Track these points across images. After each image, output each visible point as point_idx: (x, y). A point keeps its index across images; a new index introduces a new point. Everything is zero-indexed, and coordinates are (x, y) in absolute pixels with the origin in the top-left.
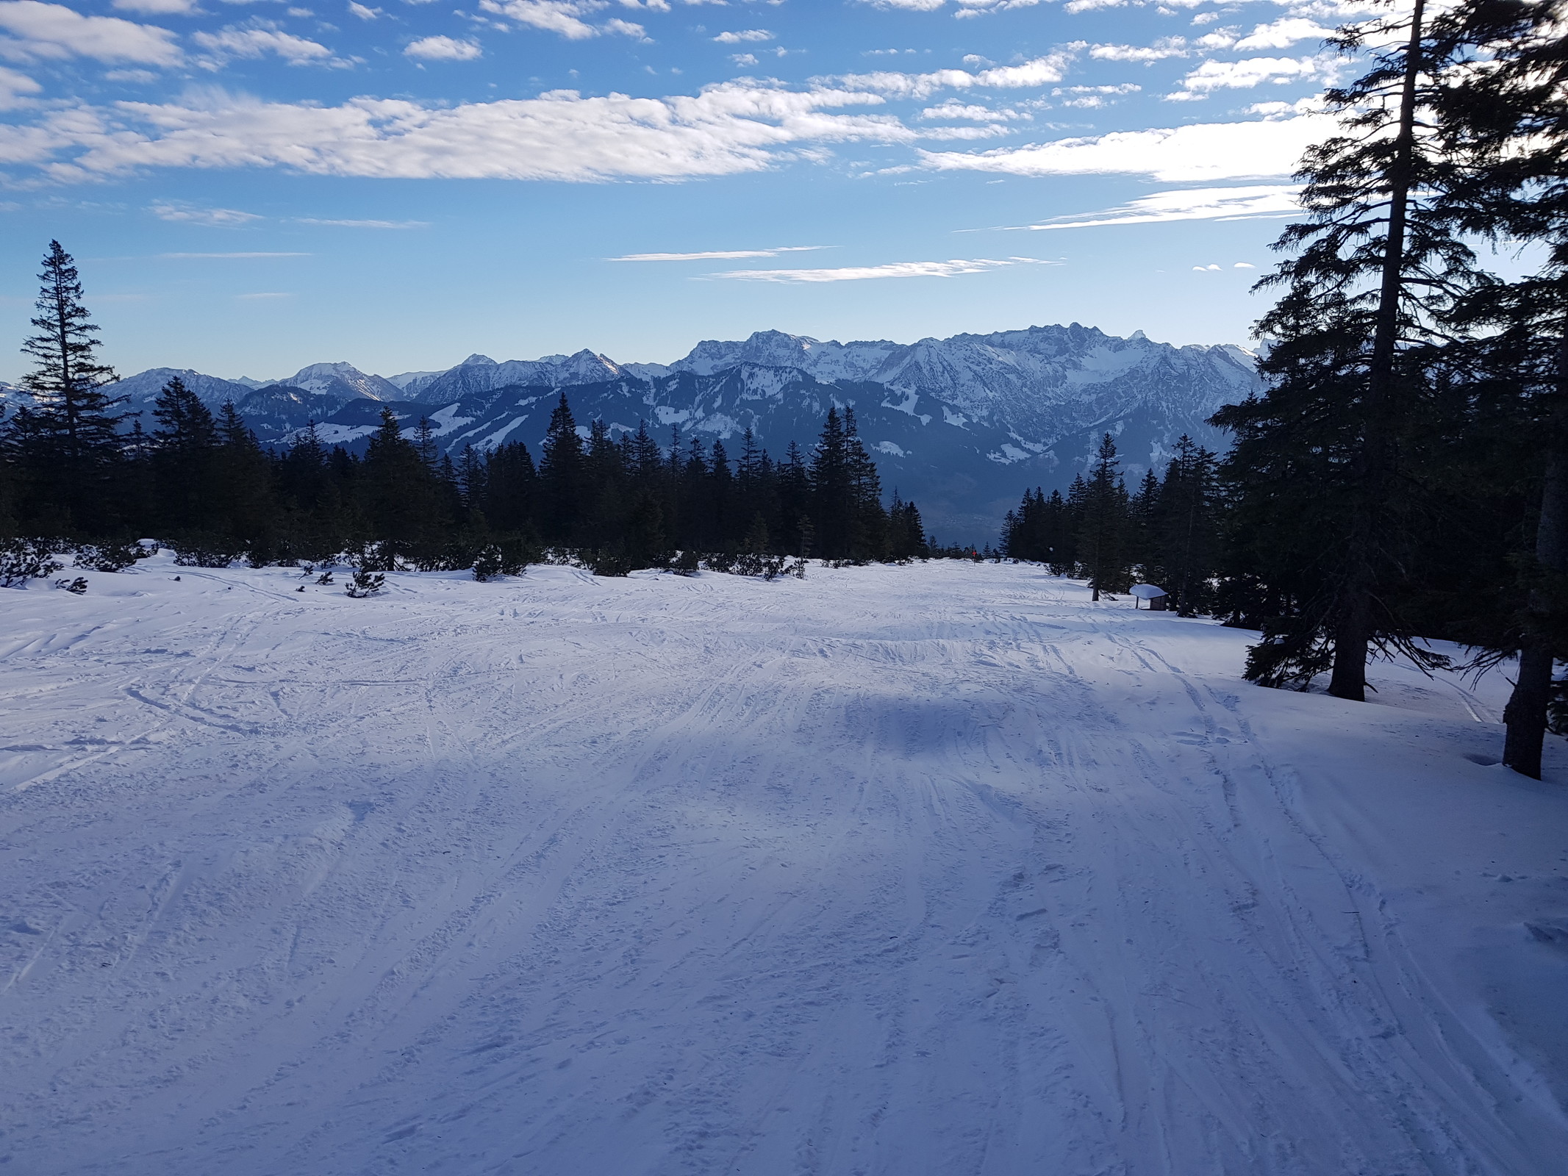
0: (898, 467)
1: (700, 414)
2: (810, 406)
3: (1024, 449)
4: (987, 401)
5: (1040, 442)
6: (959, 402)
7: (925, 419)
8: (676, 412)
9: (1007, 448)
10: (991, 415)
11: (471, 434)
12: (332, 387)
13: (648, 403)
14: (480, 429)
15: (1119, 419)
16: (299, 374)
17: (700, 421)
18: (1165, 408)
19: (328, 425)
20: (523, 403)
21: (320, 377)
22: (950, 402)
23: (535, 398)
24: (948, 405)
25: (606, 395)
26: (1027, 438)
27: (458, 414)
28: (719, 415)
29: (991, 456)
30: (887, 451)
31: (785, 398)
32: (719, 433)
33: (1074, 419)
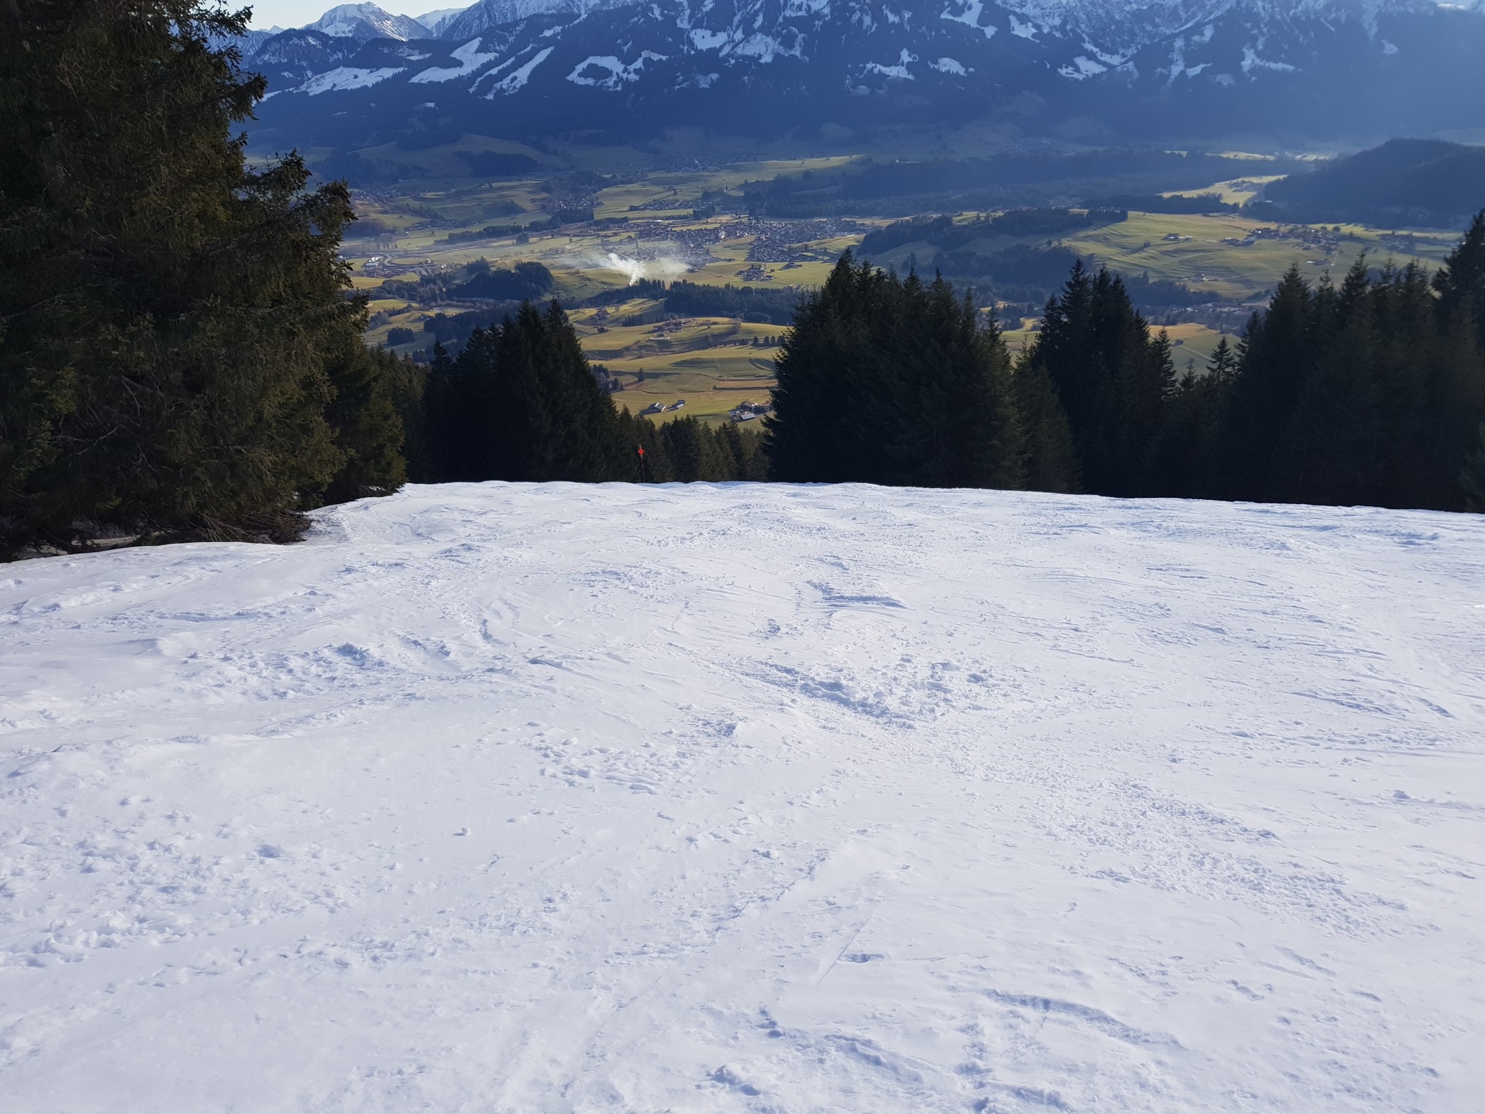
0: (959, 87)
1: (739, 35)
2: (861, 21)
3: (1099, 62)
4: (1059, 8)
5: (1118, 53)
6: (1029, 10)
7: (990, 31)
8: (713, 35)
9: (1081, 62)
10: (1064, 23)
11: (494, 71)
12: (356, 30)
13: (682, 26)
14: (504, 65)
15: (1209, 22)
16: (323, 18)
17: (739, 43)
18: (1261, 9)
19: (346, 70)
20: (548, 33)
21: (345, 20)
22: (1018, 10)
23: (561, 28)
24: (1015, 14)
25: (636, 19)
26: (1105, 50)
27: (482, 49)
28: (759, 36)
29: (1063, 71)
30: (946, 69)
31: (832, 12)
32: (760, 56)
33: (1157, 26)
